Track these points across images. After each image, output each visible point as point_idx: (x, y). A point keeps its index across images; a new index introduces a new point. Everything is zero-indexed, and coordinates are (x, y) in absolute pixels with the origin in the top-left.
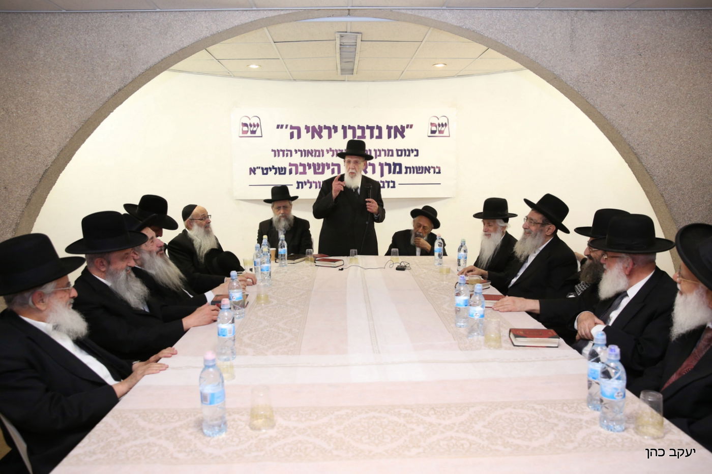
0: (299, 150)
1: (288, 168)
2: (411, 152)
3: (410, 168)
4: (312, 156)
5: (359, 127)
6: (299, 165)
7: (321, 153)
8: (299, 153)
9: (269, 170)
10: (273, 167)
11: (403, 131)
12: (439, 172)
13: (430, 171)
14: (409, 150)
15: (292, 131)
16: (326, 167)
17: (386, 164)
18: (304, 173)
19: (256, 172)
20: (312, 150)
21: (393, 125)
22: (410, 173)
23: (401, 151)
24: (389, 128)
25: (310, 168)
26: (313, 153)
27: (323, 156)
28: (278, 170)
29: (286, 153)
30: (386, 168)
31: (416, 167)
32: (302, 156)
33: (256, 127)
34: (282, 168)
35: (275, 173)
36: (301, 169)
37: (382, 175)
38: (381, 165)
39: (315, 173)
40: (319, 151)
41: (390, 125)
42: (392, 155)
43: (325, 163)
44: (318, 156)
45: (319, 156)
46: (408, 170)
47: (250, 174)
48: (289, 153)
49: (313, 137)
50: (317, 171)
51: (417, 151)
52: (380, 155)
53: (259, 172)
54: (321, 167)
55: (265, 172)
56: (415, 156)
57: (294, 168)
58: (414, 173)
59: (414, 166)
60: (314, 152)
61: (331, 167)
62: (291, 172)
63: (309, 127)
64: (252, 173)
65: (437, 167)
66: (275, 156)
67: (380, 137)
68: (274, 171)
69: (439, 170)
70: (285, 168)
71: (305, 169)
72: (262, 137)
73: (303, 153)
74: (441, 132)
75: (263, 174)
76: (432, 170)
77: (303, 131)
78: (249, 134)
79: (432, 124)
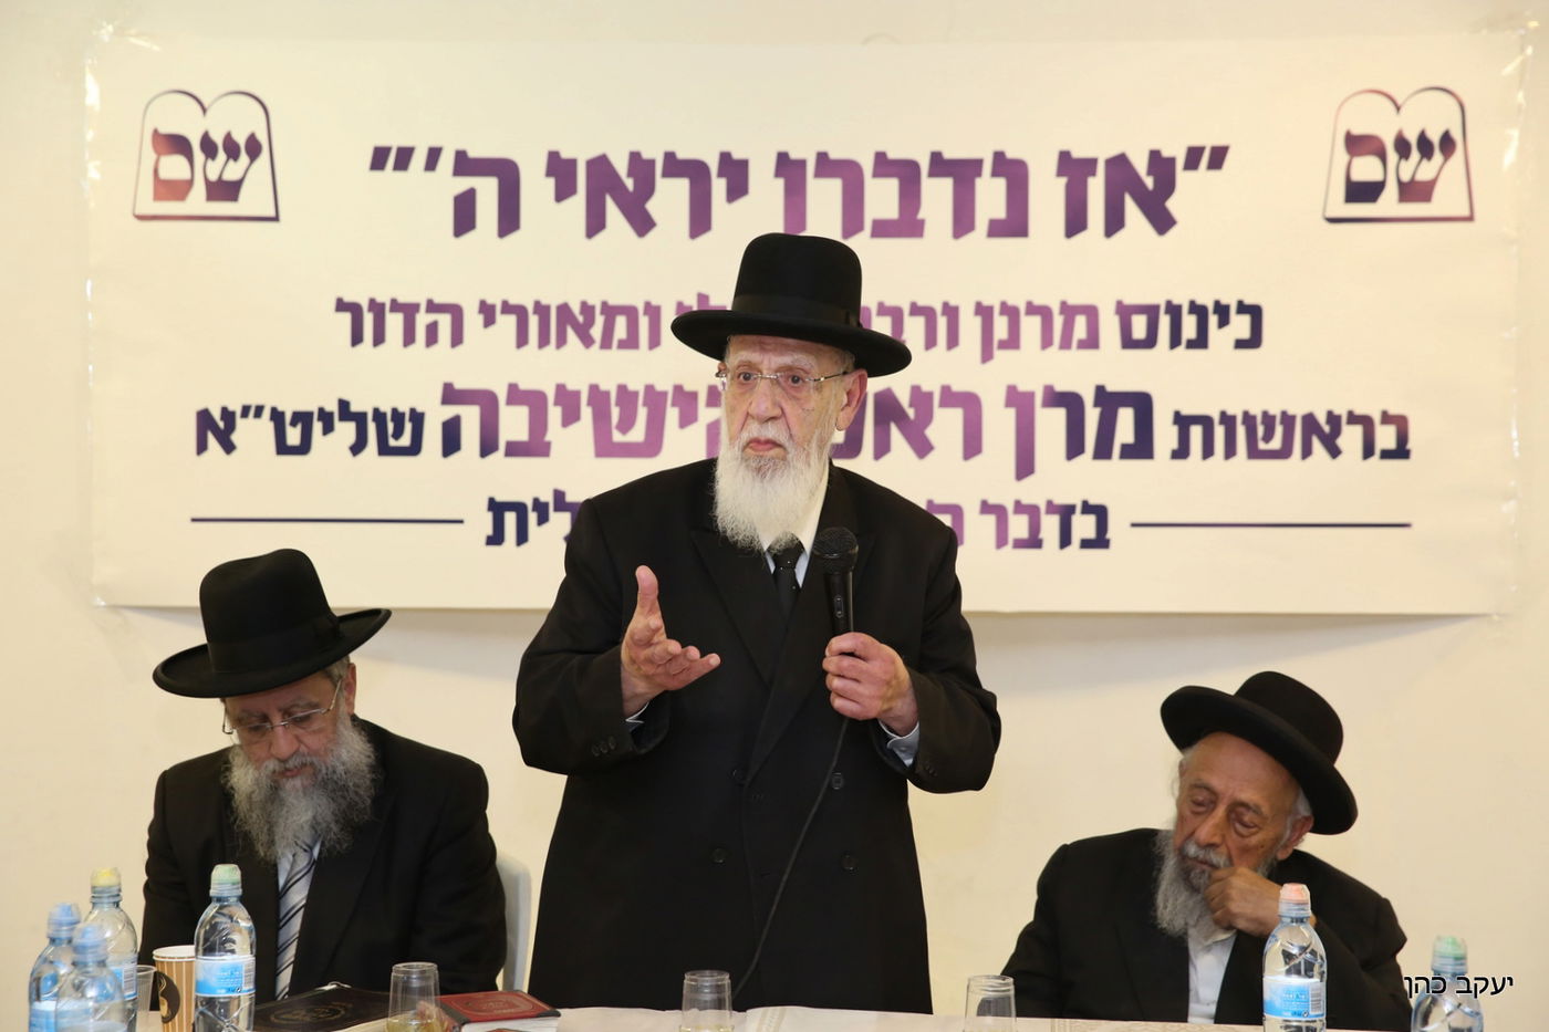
0: (508, 308)
1: (436, 415)
2: (1213, 320)
3: (1206, 422)
4: (587, 341)
5: (884, 165)
6: (502, 397)
8: (507, 323)
9: (317, 427)
10: (345, 410)
11: (1166, 184)
12: (1401, 452)
13: (1341, 442)
14: (1198, 310)
15: (465, 183)
16: (672, 415)
17: (1056, 398)
19: (235, 437)
20: (587, 309)
21: (1103, 152)
22: (1208, 451)
23: (1151, 312)
24: (1074, 169)
25: (570, 417)
26: (590, 321)
27: (654, 342)
28: (372, 428)
29: (422, 320)
30: (1051, 425)
31: (1249, 419)
32: (522, 340)
33: (244, 158)
34: (398, 416)
35: (358, 448)
36: (514, 423)
37: (1025, 466)
38: (1019, 400)
40: (630, 312)
41: (1077, 153)
42: (1092, 342)
43: (664, 385)
44: (623, 345)
45: (631, 343)
46: (1196, 432)
47: (202, 447)
48: (445, 321)
49: (595, 224)
50: (617, 437)
51: (1255, 313)
52: (1012, 342)
53: (254, 435)
54: (642, 413)
55: (293, 436)
56: (1240, 344)
57: (470, 417)
58: (1230, 451)
59: (1236, 410)
60: (600, 320)
61: (706, 415)
62: (451, 442)
63: (572, 163)
64: (212, 440)
65: (1387, 418)
66: (357, 338)
67: (1014, 225)
68: (346, 431)
69: (1402, 438)
70: (418, 418)
71: (538, 423)
72: (276, 219)
73: (533, 322)
74: (1414, 191)
75: (283, 448)
76: (1351, 437)
77: (536, 187)
78: (197, 201)
79: (1357, 144)
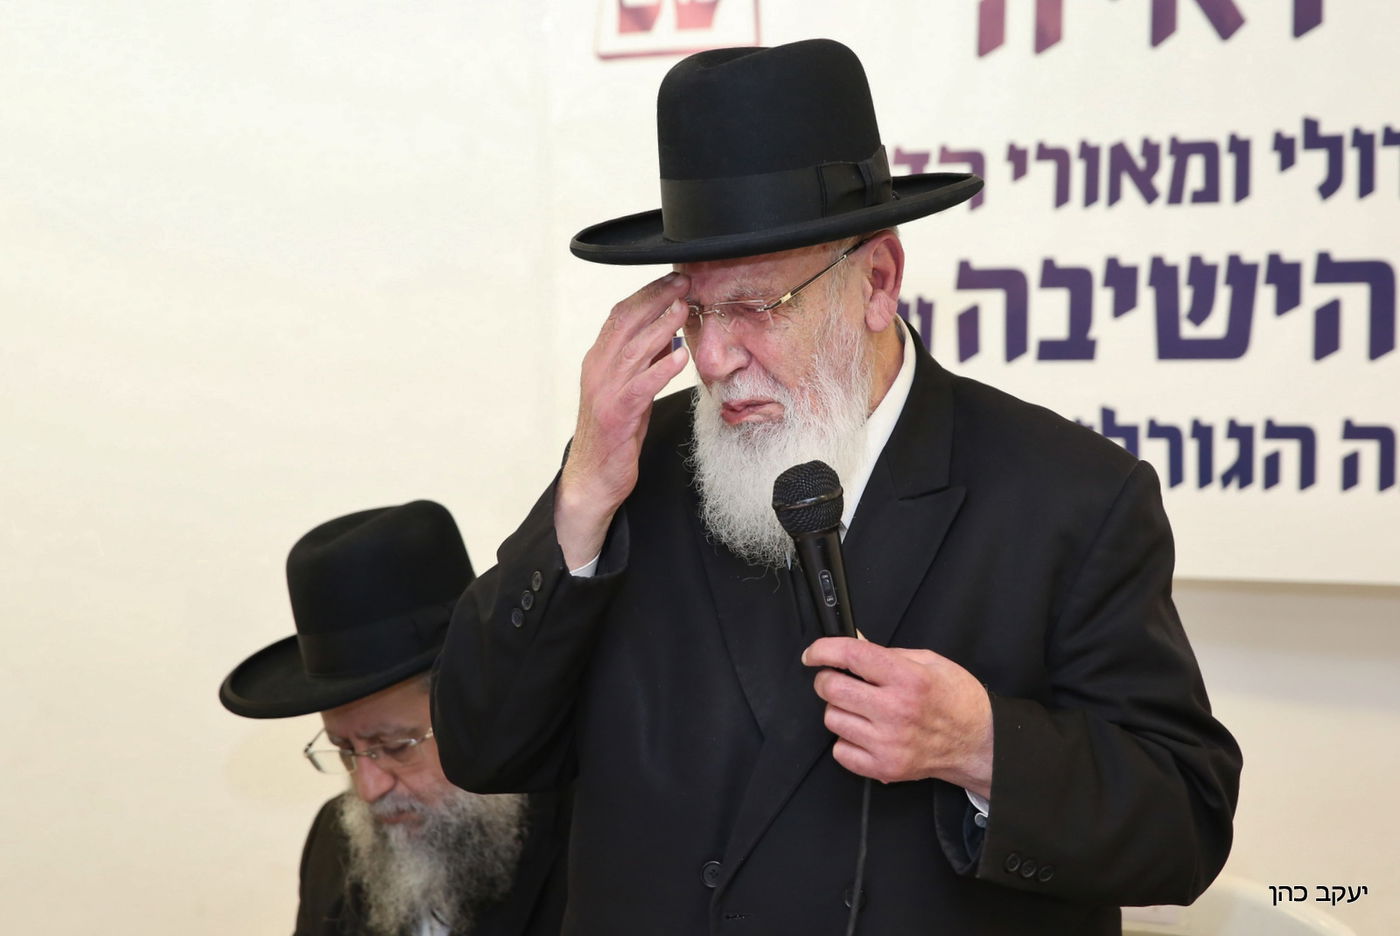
0: (1044, 153)
1: (949, 305)
4: (1150, 195)
6: (1034, 276)
7: (1227, 164)
8: (1043, 174)
16: (1265, 296)
18: (1077, 346)
20: (1150, 150)
25: (1124, 303)
26: (1154, 166)
27: (1242, 191)
32: (1062, 196)
36: (1049, 315)
39: (1171, 346)
40: (1209, 150)
43: (1255, 255)
44: (1198, 198)
45: (1209, 194)
49: (1163, 26)
50: (1188, 331)
54: (1223, 295)
57: (992, 305)
60: (1167, 164)
61: (1315, 295)
62: (967, 343)
70: (926, 310)
71: (1081, 315)
73: (1078, 170)
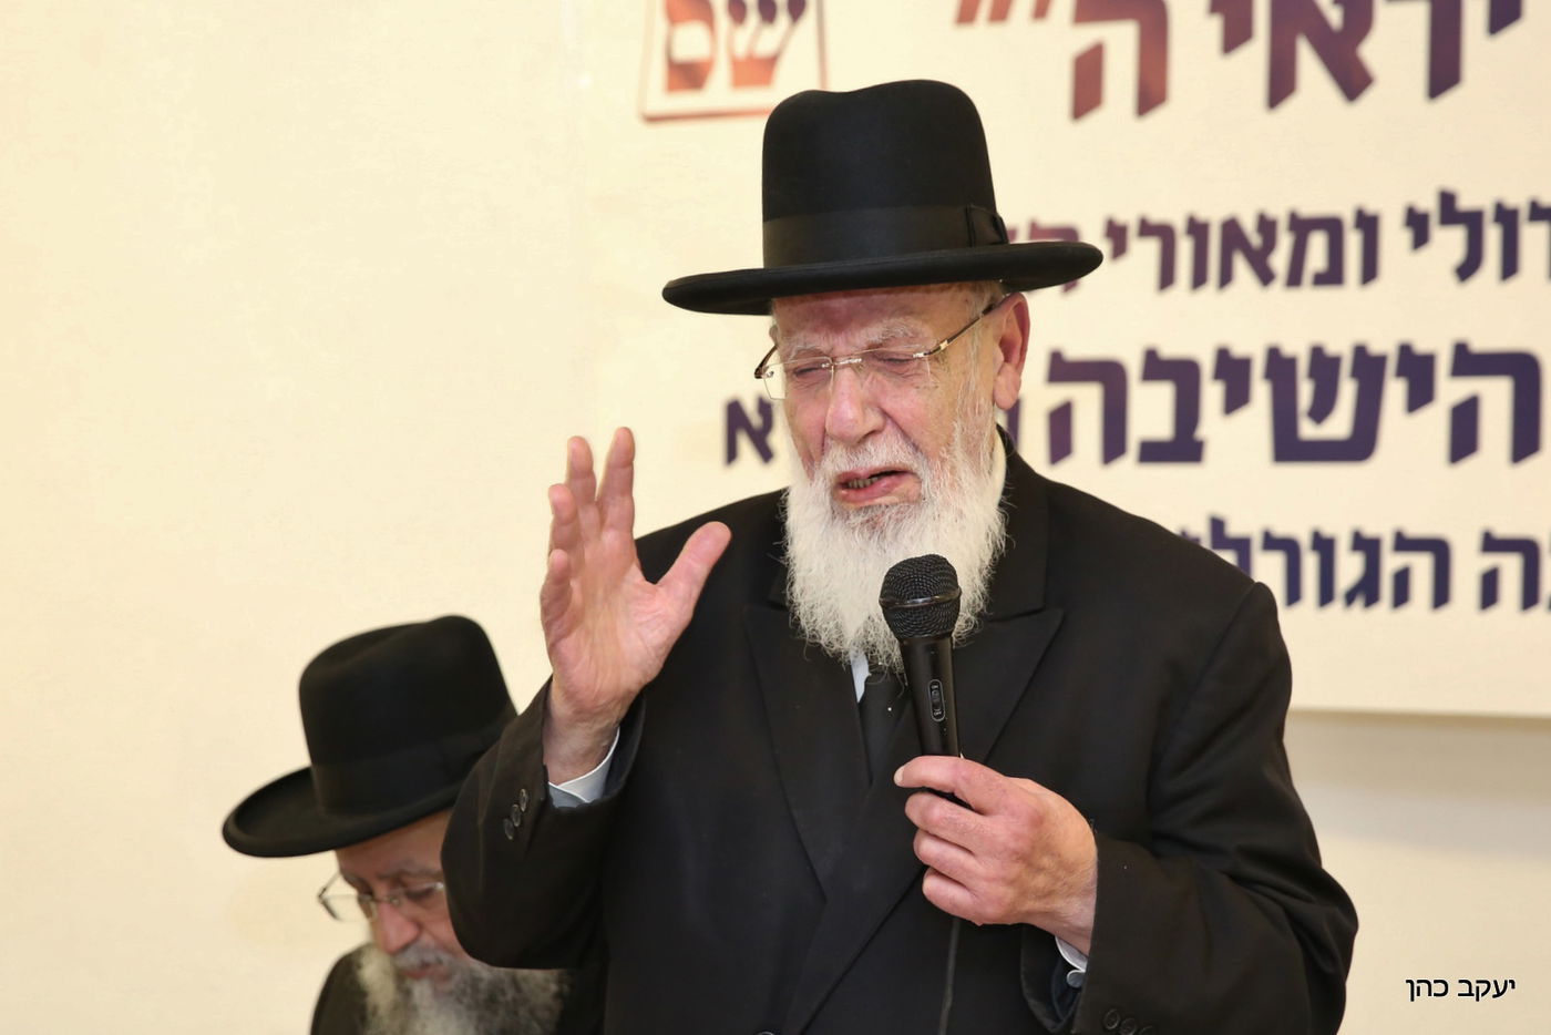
0: (1147, 229)
1: (1039, 401)
4: (1266, 277)
6: (1134, 368)
7: (1353, 243)
8: (1145, 253)
15: (1090, 35)
16: (1395, 391)
18: (1183, 447)
19: (773, 438)
20: (1267, 226)
25: (1236, 399)
26: (1270, 244)
27: (1370, 272)
32: (1166, 278)
33: (784, 24)
36: (1151, 410)
39: (1288, 447)
40: (1333, 227)
43: (1384, 344)
44: (1322, 280)
45: (1332, 276)
47: (731, 454)
49: (1281, 86)
50: (1308, 430)
54: (1347, 391)
57: (1087, 401)
60: (1285, 242)
61: (1450, 390)
62: (1059, 443)
64: (745, 446)
71: (1187, 412)
73: (1185, 249)
77: (1192, 33)
78: (720, 89)
